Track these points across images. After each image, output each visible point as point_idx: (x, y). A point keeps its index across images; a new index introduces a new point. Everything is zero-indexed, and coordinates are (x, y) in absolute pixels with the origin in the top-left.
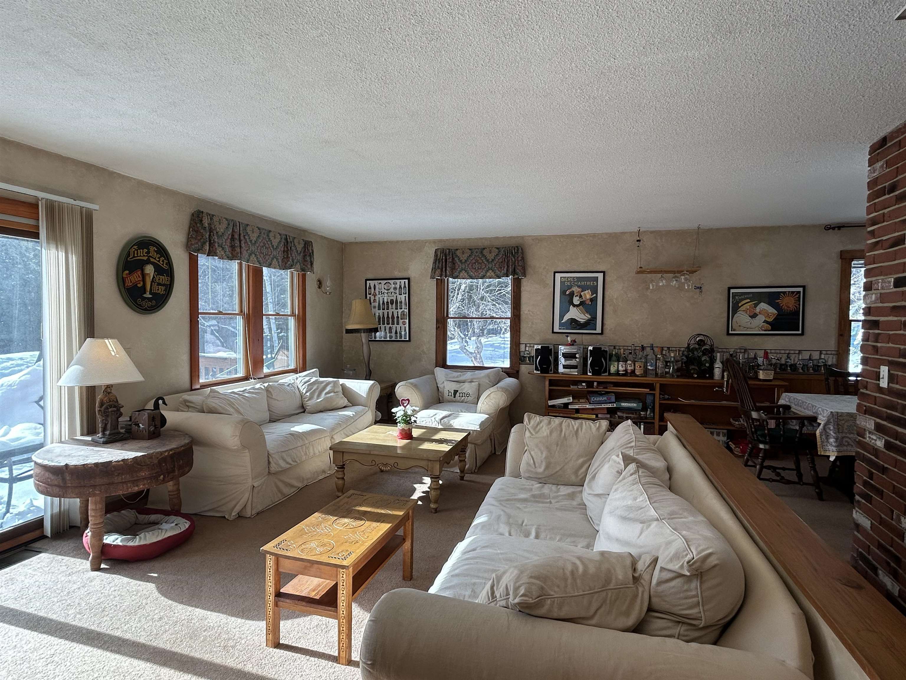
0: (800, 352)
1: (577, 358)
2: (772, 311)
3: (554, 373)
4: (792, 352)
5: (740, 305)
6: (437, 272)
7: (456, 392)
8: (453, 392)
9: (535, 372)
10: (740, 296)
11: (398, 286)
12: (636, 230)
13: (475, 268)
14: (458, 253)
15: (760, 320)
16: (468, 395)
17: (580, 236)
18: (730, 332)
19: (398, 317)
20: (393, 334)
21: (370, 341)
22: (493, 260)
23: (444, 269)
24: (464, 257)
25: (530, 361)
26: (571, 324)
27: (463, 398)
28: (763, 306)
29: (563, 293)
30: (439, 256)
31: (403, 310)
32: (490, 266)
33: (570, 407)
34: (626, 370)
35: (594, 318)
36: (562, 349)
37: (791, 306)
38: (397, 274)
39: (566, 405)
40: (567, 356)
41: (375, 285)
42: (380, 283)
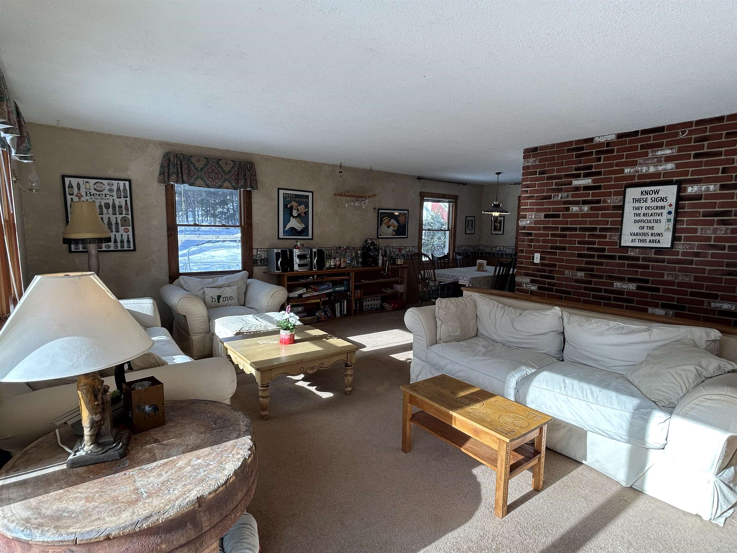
0: (405, 247)
1: (307, 258)
2: (396, 224)
3: (290, 271)
4: (402, 248)
5: (383, 220)
11: (115, 188)
12: (339, 164)
13: (212, 178)
14: (193, 160)
19: (117, 224)
22: (229, 172)
25: (261, 262)
26: (292, 231)
28: (393, 221)
29: (285, 206)
31: (124, 215)
33: (304, 296)
34: (335, 265)
39: (300, 296)
40: (299, 257)
41: (78, 184)
42: (87, 182)
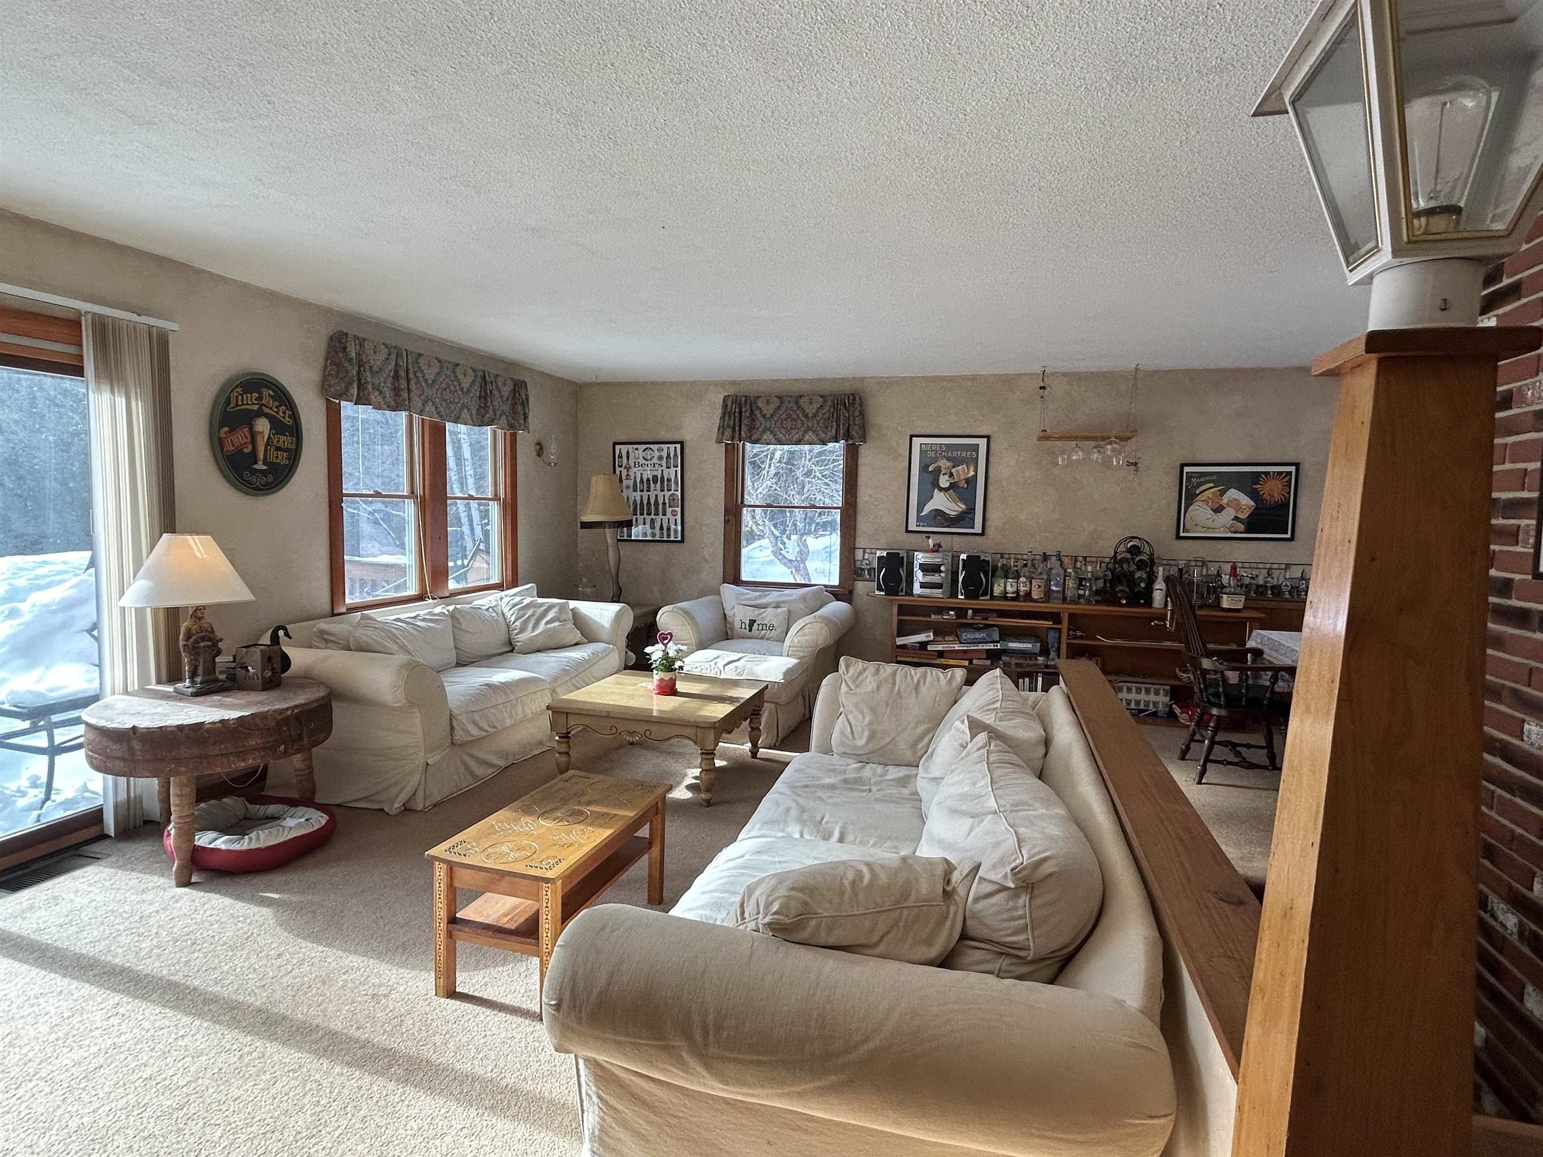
0: (1288, 566)
1: (941, 572)
2: (1246, 501)
3: (907, 594)
4: (1276, 566)
5: (1198, 492)
6: (726, 433)
7: (752, 622)
8: (747, 623)
9: (877, 592)
10: (1200, 478)
11: (665, 454)
12: (1039, 371)
13: (786, 428)
14: (760, 403)
15: (1228, 515)
16: (771, 628)
17: (952, 379)
18: (1182, 534)
19: (664, 504)
20: (657, 531)
21: (619, 540)
22: (815, 415)
23: (737, 428)
24: (768, 411)
25: (870, 574)
26: (935, 518)
27: (764, 632)
28: (1233, 494)
29: (924, 468)
30: (730, 405)
31: (672, 492)
32: (810, 424)
33: (930, 648)
34: (1017, 592)
35: (971, 510)
36: (920, 558)
37: (1276, 495)
38: (663, 435)
39: (923, 645)
40: (927, 569)
41: (628, 452)
42: (637, 449)
